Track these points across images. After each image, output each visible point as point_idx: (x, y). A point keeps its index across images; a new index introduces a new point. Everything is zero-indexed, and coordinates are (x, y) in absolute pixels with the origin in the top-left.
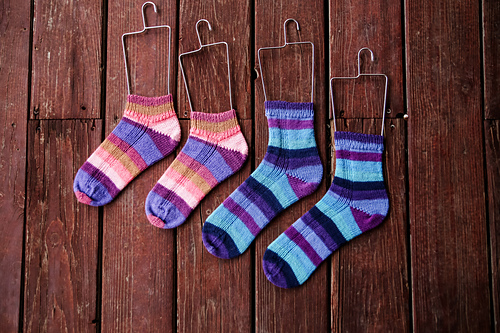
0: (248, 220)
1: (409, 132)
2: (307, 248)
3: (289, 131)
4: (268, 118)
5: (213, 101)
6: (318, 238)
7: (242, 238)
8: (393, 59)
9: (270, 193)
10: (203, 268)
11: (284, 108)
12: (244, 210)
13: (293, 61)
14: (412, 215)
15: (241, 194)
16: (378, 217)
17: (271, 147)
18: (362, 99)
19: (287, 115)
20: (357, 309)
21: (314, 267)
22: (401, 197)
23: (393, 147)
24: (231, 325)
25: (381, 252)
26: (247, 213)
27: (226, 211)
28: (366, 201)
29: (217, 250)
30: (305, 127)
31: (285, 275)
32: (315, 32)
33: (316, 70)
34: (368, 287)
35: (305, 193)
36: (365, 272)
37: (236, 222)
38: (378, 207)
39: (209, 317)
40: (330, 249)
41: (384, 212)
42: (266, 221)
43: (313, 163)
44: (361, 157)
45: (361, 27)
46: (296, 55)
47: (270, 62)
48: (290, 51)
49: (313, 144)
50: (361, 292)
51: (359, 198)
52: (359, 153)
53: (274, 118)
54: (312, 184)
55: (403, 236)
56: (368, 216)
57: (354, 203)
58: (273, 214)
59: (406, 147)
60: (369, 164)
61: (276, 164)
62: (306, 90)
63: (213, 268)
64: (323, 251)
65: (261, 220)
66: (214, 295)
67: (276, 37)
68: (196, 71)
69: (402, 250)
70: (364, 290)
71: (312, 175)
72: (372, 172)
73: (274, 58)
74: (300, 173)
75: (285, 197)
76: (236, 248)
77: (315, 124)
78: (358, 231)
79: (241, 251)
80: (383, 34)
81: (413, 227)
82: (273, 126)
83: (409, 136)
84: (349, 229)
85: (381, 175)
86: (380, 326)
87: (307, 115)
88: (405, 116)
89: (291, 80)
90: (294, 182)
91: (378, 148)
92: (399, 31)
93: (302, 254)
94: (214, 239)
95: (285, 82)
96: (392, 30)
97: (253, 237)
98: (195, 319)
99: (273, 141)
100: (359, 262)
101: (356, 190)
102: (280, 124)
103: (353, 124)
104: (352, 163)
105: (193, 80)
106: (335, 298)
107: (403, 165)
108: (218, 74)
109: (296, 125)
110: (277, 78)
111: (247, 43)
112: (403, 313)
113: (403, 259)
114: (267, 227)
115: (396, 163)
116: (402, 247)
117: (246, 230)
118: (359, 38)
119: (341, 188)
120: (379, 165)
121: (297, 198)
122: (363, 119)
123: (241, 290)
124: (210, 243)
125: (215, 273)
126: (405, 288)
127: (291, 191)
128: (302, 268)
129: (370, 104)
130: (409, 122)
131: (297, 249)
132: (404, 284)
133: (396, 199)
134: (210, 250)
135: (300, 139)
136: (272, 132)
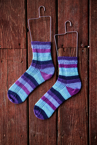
0: (25, 89)
1: (90, 53)
2: (50, 104)
3: (41, 54)
4: (32, 48)
5: (11, 41)
6: (54, 100)
7: (23, 96)
8: (84, 22)
9: (34, 79)
10: (9, 107)
11: (39, 44)
12: (23, 85)
13: (43, 24)
14: (90, 87)
15: (22, 79)
16: (77, 90)
17: (34, 60)
18: (71, 40)
19: (40, 47)
20: (68, 123)
21: (54, 111)
22: (86, 79)
23: (83, 60)
24: (20, 128)
25: (77, 101)
26: (24, 87)
27: (16, 86)
28: (72, 84)
29: (13, 101)
30: (47, 52)
31: (43, 114)
32: (52, 11)
33: (52, 28)
34: (72, 115)
35: (47, 79)
36: (71, 109)
37: (20, 90)
38: (77, 86)
39: (11, 125)
40: (59, 104)
41: (79, 88)
42: (32, 89)
43: (50, 66)
44: (69, 66)
45: (71, 9)
46: (44, 22)
47: (33, 25)
48: (41, 20)
49: (50, 59)
50: (69, 116)
51: (69, 83)
52: (68, 65)
53: (35, 48)
54: (50, 75)
55: (86, 95)
56: (73, 90)
57: (67, 85)
58: (35, 87)
59: (88, 59)
60: (72, 69)
61: (36, 67)
62: (48, 36)
63: (12, 107)
64: (56, 104)
65: (30, 89)
66: (13, 117)
67: (36, 14)
68: (4, 29)
69: (85, 101)
70: (71, 116)
71: (50, 71)
72: (73, 72)
73: (35, 23)
74: (45, 70)
75: (40, 80)
76: (21, 100)
77: (51, 51)
78: (70, 96)
79: (23, 101)
80: (80, 12)
81: (90, 92)
82: (34, 51)
83: (90, 55)
84: (66, 95)
85: (77, 73)
86: (76, 129)
87: (48, 47)
88: (89, 47)
89: (42, 32)
90: (43, 74)
91: (75, 62)
92: (87, 11)
93: (49, 106)
94: (12, 96)
95: (40, 33)
96: (84, 10)
97: (27, 96)
98: (6, 126)
99: (34, 58)
100: (69, 105)
101: (68, 80)
102: (37, 51)
103: (67, 50)
104: (65, 69)
105: (3, 33)
106: (59, 119)
107: (87, 67)
108: (13, 30)
109: (44, 51)
110: (36, 31)
111: (24, 17)
112: (85, 125)
113: (86, 104)
114: (33, 92)
115: (84, 66)
116: (86, 99)
117: (24, 93)
118: (70, 14)
119: (62, 79)
120: (76, 69)
121: (44, 81)
122: (71, 48)
123: (23, 116)
124: (10, 98)
125: (14, 109)
126: (86, 115)
127: (42, 78)
128: (49, 112)
129: (74, 42)
130: (90, 49)
131: (46, 104)
132: (86, 114)
133: (84, 80)
134: (11, 100)
135: (46, 57)
136: (34, 54)
